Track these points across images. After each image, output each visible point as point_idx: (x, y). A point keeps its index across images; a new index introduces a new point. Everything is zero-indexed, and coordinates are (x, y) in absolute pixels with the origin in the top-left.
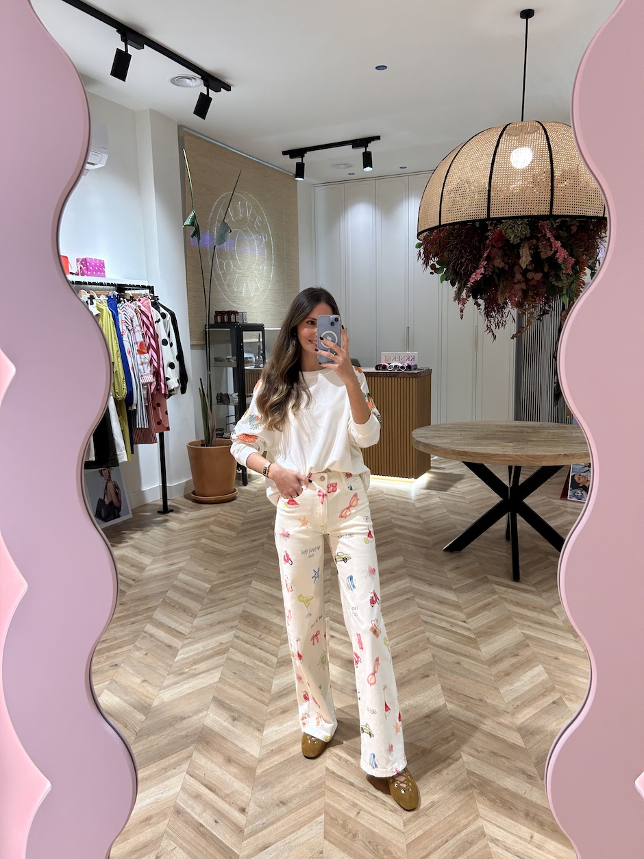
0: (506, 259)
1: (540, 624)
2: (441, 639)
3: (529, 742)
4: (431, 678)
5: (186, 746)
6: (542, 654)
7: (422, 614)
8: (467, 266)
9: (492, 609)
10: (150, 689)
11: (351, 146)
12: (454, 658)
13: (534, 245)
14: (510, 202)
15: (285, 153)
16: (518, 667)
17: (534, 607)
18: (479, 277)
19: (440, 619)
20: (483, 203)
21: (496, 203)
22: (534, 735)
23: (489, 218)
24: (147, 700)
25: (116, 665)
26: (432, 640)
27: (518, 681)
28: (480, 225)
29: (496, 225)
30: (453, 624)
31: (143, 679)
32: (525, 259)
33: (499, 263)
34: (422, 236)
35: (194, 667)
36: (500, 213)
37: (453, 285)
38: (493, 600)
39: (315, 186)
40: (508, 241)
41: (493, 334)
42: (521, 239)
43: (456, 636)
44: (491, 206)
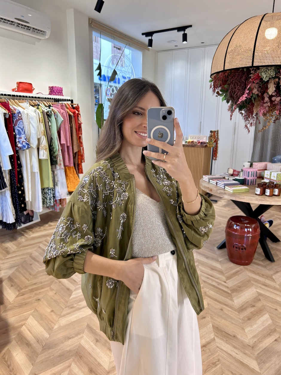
0: (260, 89)
1: (266, 286)
2: (212, 293)
3: (262, 368)
4: (207, 319)
5: (68, 358)
6: (268, 306)
7: (202, 276)
8: (238, 93)
9: (240, 275)
10: (54, 316)
11: (177, 30)
12: (219, 306)
13: (277, 82)
14: (266, 57)
15: (143, 34)
16: (255, 314)
17: (263, 275)
18: (244, 99)
19: (212, 280)
20: (250, 57)
21: (257, 57)
22: (265, 363)
23: (253, 66)
24: (52, 324)
25: (39, 300)
26: (207, 293)
27: (255, 324)
28: (247, 70)
29: (255, 70)
30: (219, 284)
31: (51, 309)
32: (272, 89)
33: (255, 91)
34: (213, 76)
35: (79, 304)
36: (259, 63)
37: (228, 102)
38: (240, 269)
39: (158, 52)
40: (262, 79)
41: (248, 129)
42: (269, 78)
43: (221, 291)
44: (254, 59)
